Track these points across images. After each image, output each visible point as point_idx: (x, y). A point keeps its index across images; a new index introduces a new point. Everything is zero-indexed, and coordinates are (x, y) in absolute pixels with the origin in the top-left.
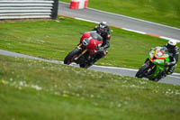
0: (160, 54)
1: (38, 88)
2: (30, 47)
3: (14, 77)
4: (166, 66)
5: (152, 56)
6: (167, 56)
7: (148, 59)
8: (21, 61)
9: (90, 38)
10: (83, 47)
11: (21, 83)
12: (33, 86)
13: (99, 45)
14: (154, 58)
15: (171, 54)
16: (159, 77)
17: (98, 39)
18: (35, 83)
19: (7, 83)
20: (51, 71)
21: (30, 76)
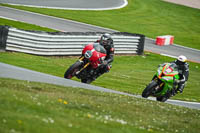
0: (169, 70)
1: (123, 122)
2: (116, 82)
3: (100, 111)
4: (175, 83)
5: (160, 73)
6: (176, 73)
7: (156, 76)
8: (107, 95)
9: (93, 50)
10: (85, 60)
11: (107, 118)
12: (118, 120)
13: (103, 58)
14: (163, 75)
15: (181, 71)
16: (168, 96)
17: (102, 52)
18: (120, 118)
19: (92, 116)
20: (136, 106)
21: (115, 111)
